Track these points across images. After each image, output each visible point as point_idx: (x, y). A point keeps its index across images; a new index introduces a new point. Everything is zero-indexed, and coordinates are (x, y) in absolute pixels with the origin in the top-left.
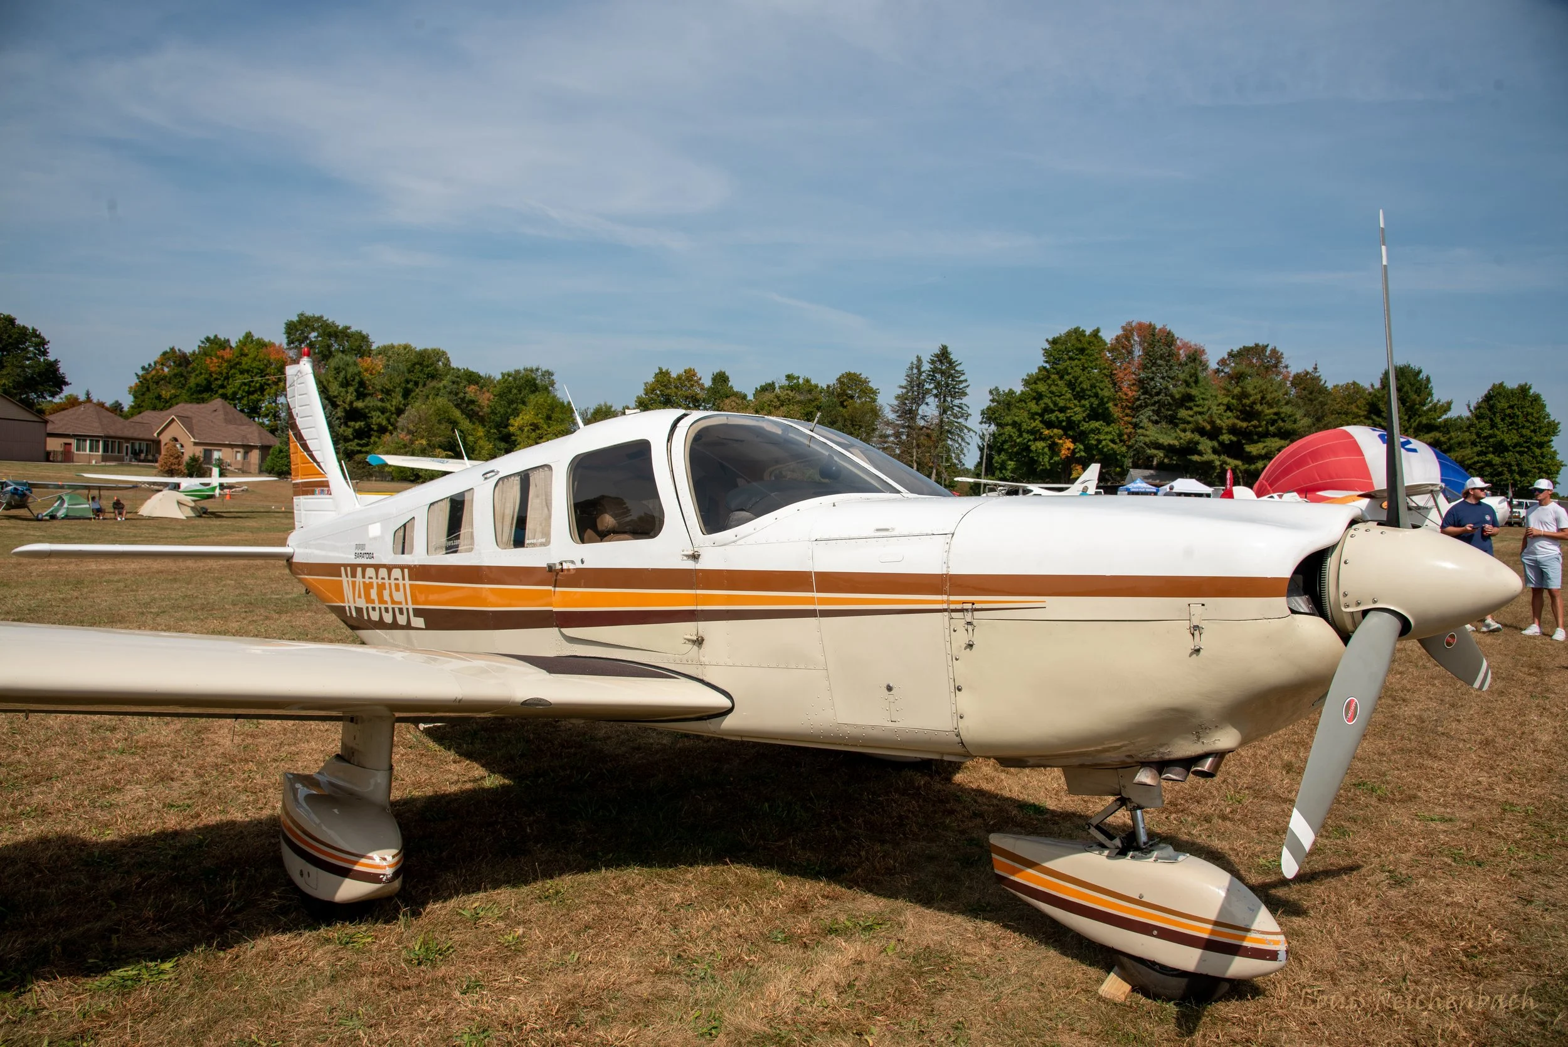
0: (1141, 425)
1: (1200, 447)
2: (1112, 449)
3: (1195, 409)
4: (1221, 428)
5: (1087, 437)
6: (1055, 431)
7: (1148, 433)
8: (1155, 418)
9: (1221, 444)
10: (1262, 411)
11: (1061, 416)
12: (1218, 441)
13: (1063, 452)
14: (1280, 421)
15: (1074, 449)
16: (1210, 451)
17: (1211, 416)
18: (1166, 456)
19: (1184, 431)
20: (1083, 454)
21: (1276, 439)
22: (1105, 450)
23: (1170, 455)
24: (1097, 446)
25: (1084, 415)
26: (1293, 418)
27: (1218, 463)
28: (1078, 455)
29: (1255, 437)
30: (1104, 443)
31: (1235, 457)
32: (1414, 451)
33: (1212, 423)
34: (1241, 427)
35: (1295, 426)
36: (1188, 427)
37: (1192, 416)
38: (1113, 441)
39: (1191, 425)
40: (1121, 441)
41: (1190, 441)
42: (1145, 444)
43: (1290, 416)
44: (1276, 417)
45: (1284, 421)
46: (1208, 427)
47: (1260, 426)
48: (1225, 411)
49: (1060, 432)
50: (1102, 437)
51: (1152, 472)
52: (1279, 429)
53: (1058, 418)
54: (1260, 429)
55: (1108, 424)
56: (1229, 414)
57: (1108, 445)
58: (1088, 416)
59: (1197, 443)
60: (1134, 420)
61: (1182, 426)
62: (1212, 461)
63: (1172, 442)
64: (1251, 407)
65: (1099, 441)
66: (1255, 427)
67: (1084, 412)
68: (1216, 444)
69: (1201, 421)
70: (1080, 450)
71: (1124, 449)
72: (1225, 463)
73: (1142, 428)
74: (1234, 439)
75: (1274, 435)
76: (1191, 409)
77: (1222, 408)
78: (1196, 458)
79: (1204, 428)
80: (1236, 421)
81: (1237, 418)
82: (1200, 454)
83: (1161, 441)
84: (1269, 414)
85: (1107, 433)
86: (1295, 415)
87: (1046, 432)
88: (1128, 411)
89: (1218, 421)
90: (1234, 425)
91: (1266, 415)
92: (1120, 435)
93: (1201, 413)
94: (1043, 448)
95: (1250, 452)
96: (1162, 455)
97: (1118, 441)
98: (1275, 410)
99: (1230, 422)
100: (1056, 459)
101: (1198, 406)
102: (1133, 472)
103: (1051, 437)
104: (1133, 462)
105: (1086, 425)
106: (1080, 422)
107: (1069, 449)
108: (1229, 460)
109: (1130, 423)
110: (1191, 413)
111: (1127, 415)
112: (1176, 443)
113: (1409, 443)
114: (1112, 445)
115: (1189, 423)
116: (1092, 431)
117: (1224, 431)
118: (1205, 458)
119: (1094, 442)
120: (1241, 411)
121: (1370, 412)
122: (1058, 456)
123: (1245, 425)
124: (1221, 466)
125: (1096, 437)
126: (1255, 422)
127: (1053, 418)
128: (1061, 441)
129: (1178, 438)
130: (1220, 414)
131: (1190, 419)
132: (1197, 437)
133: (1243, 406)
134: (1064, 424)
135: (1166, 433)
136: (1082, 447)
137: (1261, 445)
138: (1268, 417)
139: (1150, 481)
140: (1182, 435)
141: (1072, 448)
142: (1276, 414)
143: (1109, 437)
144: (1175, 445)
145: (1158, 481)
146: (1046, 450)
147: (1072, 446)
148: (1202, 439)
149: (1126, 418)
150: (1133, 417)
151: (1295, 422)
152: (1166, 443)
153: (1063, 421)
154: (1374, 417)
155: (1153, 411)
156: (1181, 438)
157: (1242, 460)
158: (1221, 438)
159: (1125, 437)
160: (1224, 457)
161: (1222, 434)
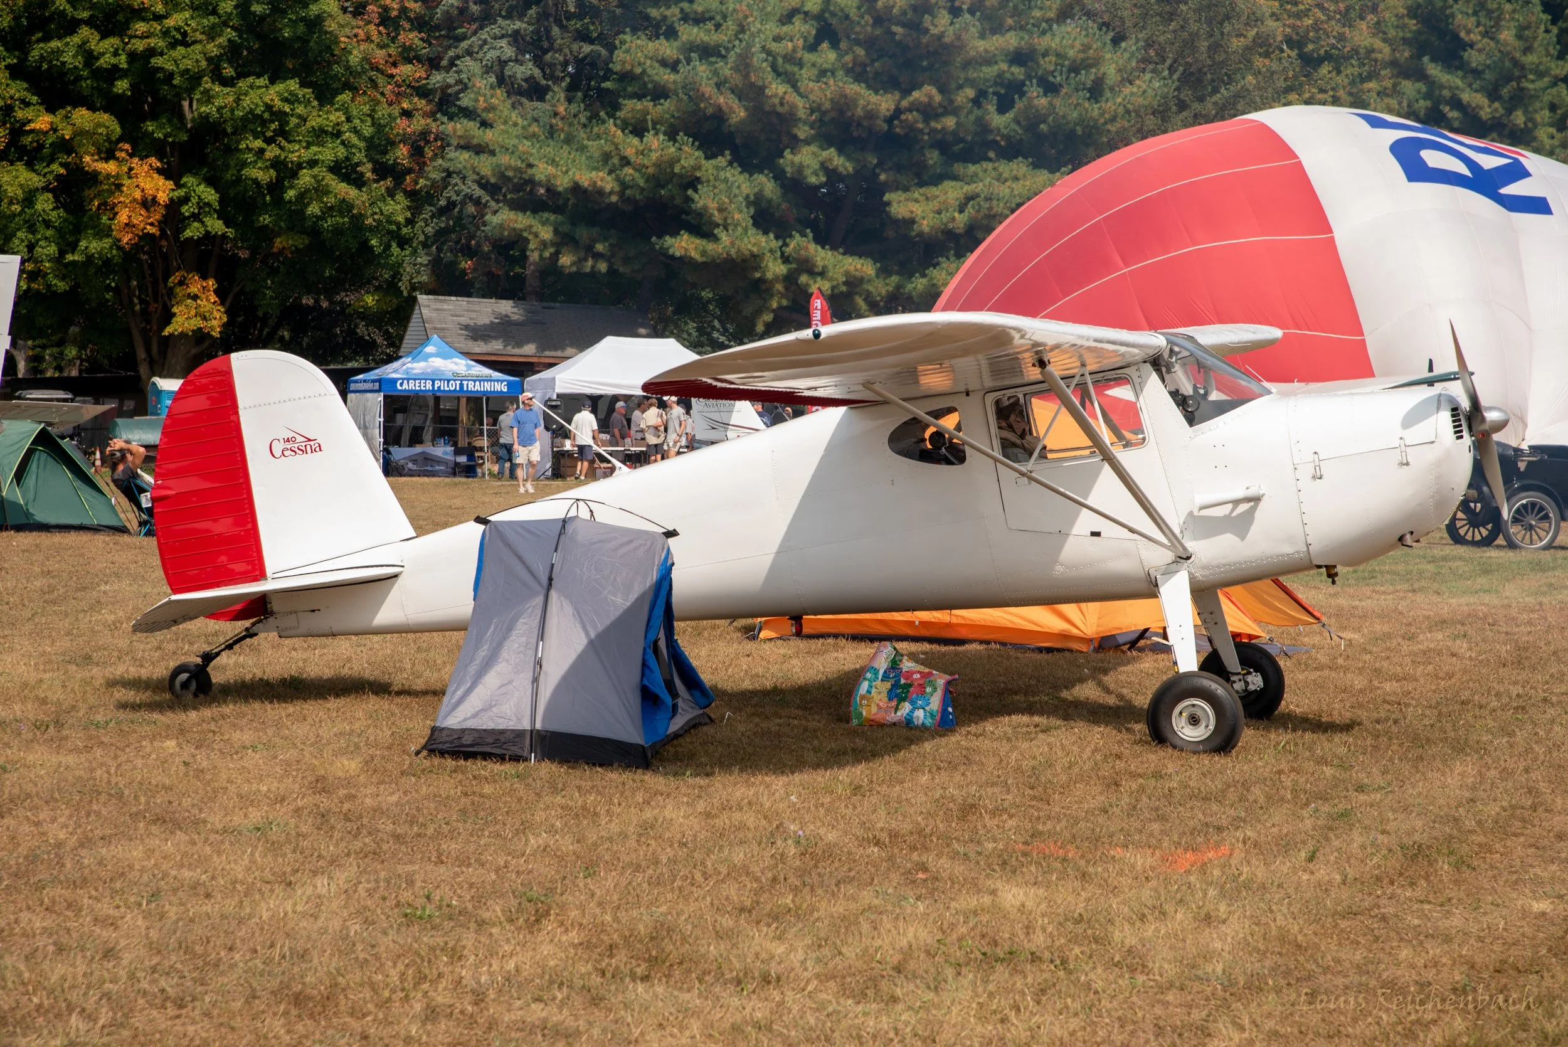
0: (465, 101)
1: (704, 200)
2: (345, 206)
3: (689, 33)
4: (788, 119)
5: (231, 150)
6: (82, 117)
7: (489, 135)
8: (525, 70)
9: (793, 185)
10: (958, 46)
11: (108, 50)
12: (779, 176)
13: (123, 217)
14: (1034, 91)
15: (173, 206)
16: (742, 216)
17: (744, 65)
18: (564, 240)
19: (638, 129)
20: (216, 225)
21: (1019, 167)
22: (314, 209)
23: (583, 233)
24: (276, 188)
25: (213, 49)
26: (1087, 78)
27: (775, 268)
28: (193, 231)
29: (933, 157)
30: (305, 178)
31: (851, 245)
32: (1539, 206)
33: (751, 93)
34: (871, 115)
35: (1094, 110)
36: (656, 110)
37: (673, 66)
38: (345, 171)
39: (667, 106)
40: (383, 171)
41: (663, 176)
42: (483, 184)
43: (1075, 69)
44: (1018, 72)
45: (1050, 88)
46: (738, 113)
47: (949, 109)
48: (813, 48)
49: (107, 123)
50: (296, 153)
51: (506, 307)
52: (1032, 122)
53: (90, 57)
54: (950, 122)
55: (325, 95)
56: (828, 56)
57: (320, 190)
58: (232, 51)
59: (693, 183)
60: (437, 78)
61: (631, 107)
62: (753, 261)
63: (586, 178)
64: (915, 26)
65: (286, 171)
66: (928, 112)
67: (212, 34)
68: (767, 185)
69: (708, 89)
70: (203, 205)
71: (397, 208)
72: (807, 266)
73: (468, 113)
74: (841, 163)
75: (1011, 150)
76: (671, 33)
77: (801, 28)
78: (683, 245)
79: (719, 116)
80: (854, 88)
81: (858, 73)
82: (702, 228)
83: (542, 171)
84: (989, 61)
85: (320, 135)
86: (1096, 62)
87: (42, 121)
88: (411, 38)
89: (777, 89)
90: (842, 105)
91: (967, 64)
92: (378, 145)
93: (708, 52)
94: (29, 199)
95: (911, 222)
96: (546, 234)
97: (367, 170)
98: (1011, 41)
99: (823, 92)
100: (93, 245)
101: (698, 20)
102: (428, 306)
103: (65, 146)
104: (436, 264)
105: (224, 96)
106: (193, 79)
107: (148, 203)
108: (822, 256)
109: (423, 92)
110: (667, 49)
111: (408, 56)
112: (608, 183)
113: (1518, 172)
114: (343, 189)
115: (660, 93)
116: (253, 122)
117: (803, 132)
118: (725, 244)
119: (260, 174)
120: (869, 44)
121: (1420, 47)
122: (104, 232)
123: (885, 103)
124: (790, 279)
125: (272, 152)
126: (927, 93)
127: (70, 58)
128: (111, 167)
129: (612, 160)
130: (789, 58)
131: (667, 77)
132: (689, 156)
133: (878, 20)
134: (122, 86)
135: (568, 141)
136: (210, 195)
137: (952, 192)
138: (989, 72)
139: (496, 346)
140: (631, 146)
141: (163, 198)
142: (1019, 58)
143: (330, 152)
144: (600, 192)
145: (530, 349)
146: (44, 204)
147: (162, 189)
148: (708, 165)
149: (405, 70)
150: (433, 64)
151: (1096, 91)
152: (562, 183)
153: (114, 72)
154: (1434, 70)
155: (515, 38)
156: (625, 162)
157: (878, 256)
158: (790, 160)
159: (402, 153)
160: (802, 244)
161: (795, 143)
